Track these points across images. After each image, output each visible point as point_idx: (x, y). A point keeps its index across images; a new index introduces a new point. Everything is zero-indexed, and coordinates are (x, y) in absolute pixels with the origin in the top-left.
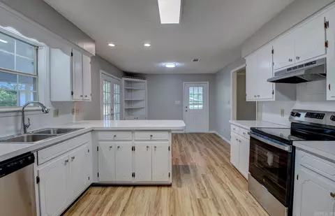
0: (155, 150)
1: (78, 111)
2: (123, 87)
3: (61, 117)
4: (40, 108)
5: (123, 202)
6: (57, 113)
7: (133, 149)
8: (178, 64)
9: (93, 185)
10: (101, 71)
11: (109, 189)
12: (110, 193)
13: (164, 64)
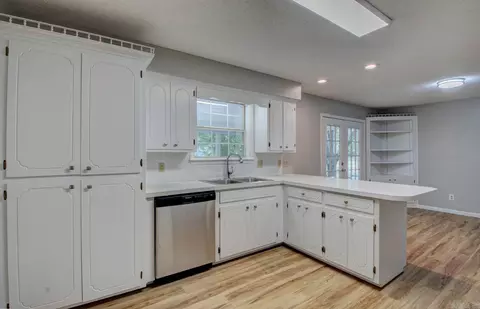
0: (352, 224)
1: (286, 163)
2: (369, 131)
3: (265, 168)
4: (238, 159)
5: (300, 274)
6: (261, 163)
7: (323, 215)
8: (469, 79)
9: (283, 245)
10: (322, 115)
11: (296, 255)
12: (295, 260)
13: (435, 84)
